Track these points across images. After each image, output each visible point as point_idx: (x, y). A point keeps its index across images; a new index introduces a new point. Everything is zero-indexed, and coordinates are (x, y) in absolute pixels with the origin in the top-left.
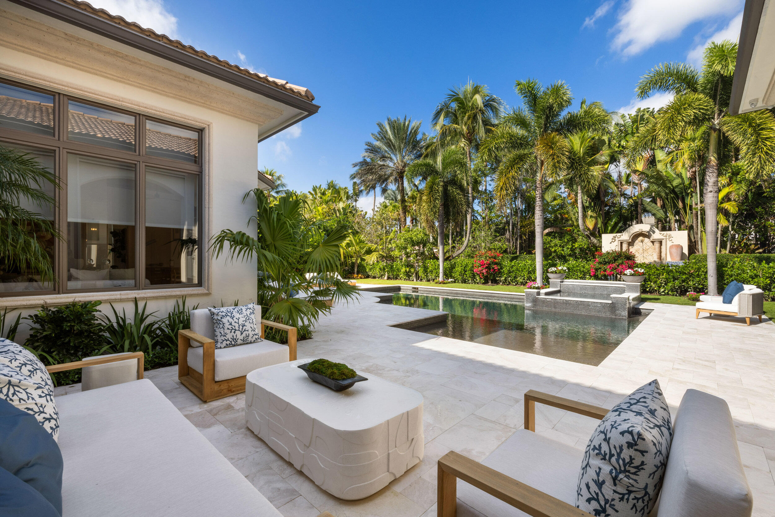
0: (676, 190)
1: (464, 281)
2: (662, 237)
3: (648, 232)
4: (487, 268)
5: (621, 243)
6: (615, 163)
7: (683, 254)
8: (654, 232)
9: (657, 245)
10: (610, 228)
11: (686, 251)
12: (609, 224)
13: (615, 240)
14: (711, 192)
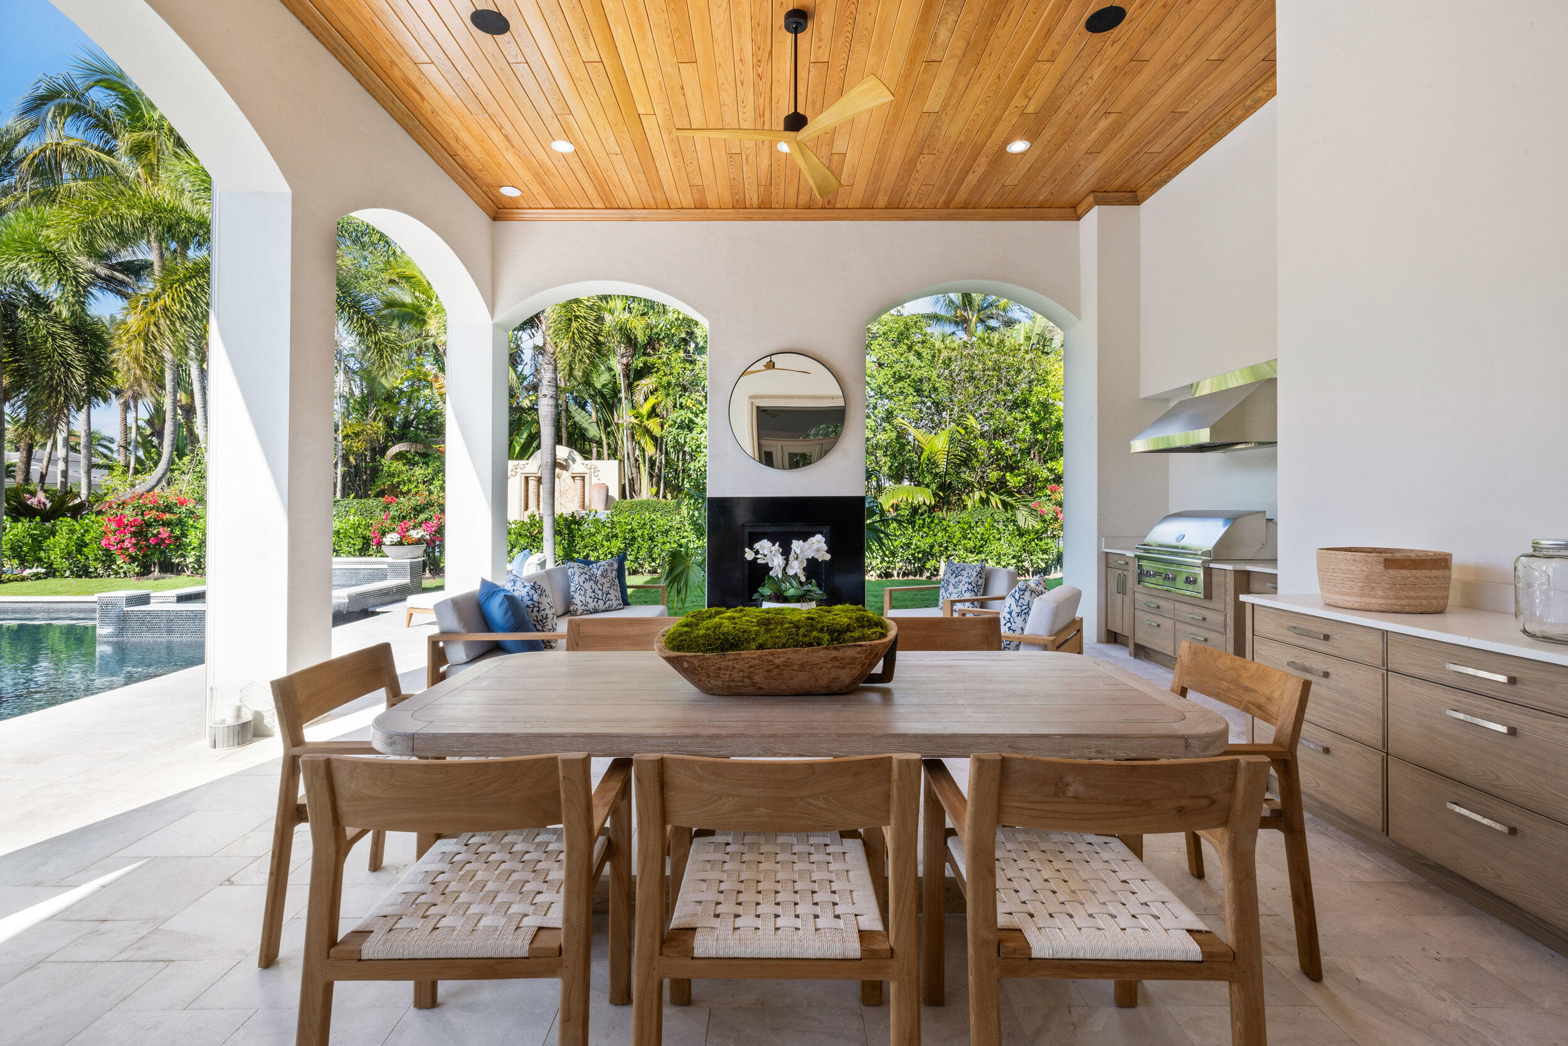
0: (605, 391)
1: (84, 572)
2: (586, 470)
3: (566, 460)
4: (134, 534)
5: (527, 478)
6: (529, 331)
7: (608, 499)
8: (574, 461)
9: (579, 482)
10: (518, 449)
11: (615, 493)
12: (517, 441)
13: (516, 473)
14: (545, 396)
